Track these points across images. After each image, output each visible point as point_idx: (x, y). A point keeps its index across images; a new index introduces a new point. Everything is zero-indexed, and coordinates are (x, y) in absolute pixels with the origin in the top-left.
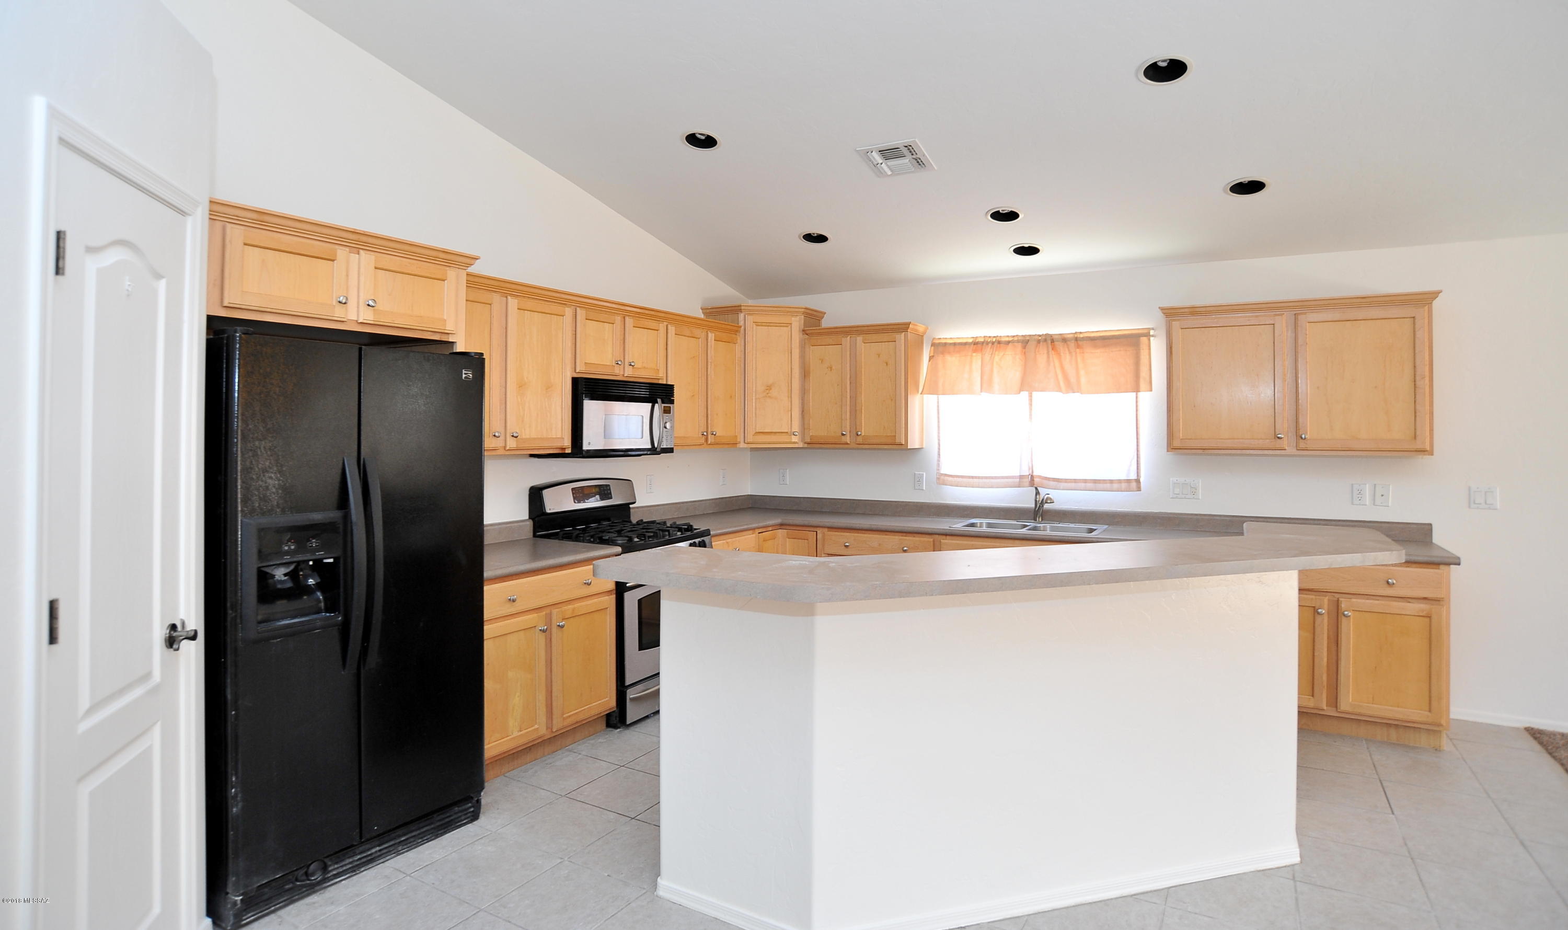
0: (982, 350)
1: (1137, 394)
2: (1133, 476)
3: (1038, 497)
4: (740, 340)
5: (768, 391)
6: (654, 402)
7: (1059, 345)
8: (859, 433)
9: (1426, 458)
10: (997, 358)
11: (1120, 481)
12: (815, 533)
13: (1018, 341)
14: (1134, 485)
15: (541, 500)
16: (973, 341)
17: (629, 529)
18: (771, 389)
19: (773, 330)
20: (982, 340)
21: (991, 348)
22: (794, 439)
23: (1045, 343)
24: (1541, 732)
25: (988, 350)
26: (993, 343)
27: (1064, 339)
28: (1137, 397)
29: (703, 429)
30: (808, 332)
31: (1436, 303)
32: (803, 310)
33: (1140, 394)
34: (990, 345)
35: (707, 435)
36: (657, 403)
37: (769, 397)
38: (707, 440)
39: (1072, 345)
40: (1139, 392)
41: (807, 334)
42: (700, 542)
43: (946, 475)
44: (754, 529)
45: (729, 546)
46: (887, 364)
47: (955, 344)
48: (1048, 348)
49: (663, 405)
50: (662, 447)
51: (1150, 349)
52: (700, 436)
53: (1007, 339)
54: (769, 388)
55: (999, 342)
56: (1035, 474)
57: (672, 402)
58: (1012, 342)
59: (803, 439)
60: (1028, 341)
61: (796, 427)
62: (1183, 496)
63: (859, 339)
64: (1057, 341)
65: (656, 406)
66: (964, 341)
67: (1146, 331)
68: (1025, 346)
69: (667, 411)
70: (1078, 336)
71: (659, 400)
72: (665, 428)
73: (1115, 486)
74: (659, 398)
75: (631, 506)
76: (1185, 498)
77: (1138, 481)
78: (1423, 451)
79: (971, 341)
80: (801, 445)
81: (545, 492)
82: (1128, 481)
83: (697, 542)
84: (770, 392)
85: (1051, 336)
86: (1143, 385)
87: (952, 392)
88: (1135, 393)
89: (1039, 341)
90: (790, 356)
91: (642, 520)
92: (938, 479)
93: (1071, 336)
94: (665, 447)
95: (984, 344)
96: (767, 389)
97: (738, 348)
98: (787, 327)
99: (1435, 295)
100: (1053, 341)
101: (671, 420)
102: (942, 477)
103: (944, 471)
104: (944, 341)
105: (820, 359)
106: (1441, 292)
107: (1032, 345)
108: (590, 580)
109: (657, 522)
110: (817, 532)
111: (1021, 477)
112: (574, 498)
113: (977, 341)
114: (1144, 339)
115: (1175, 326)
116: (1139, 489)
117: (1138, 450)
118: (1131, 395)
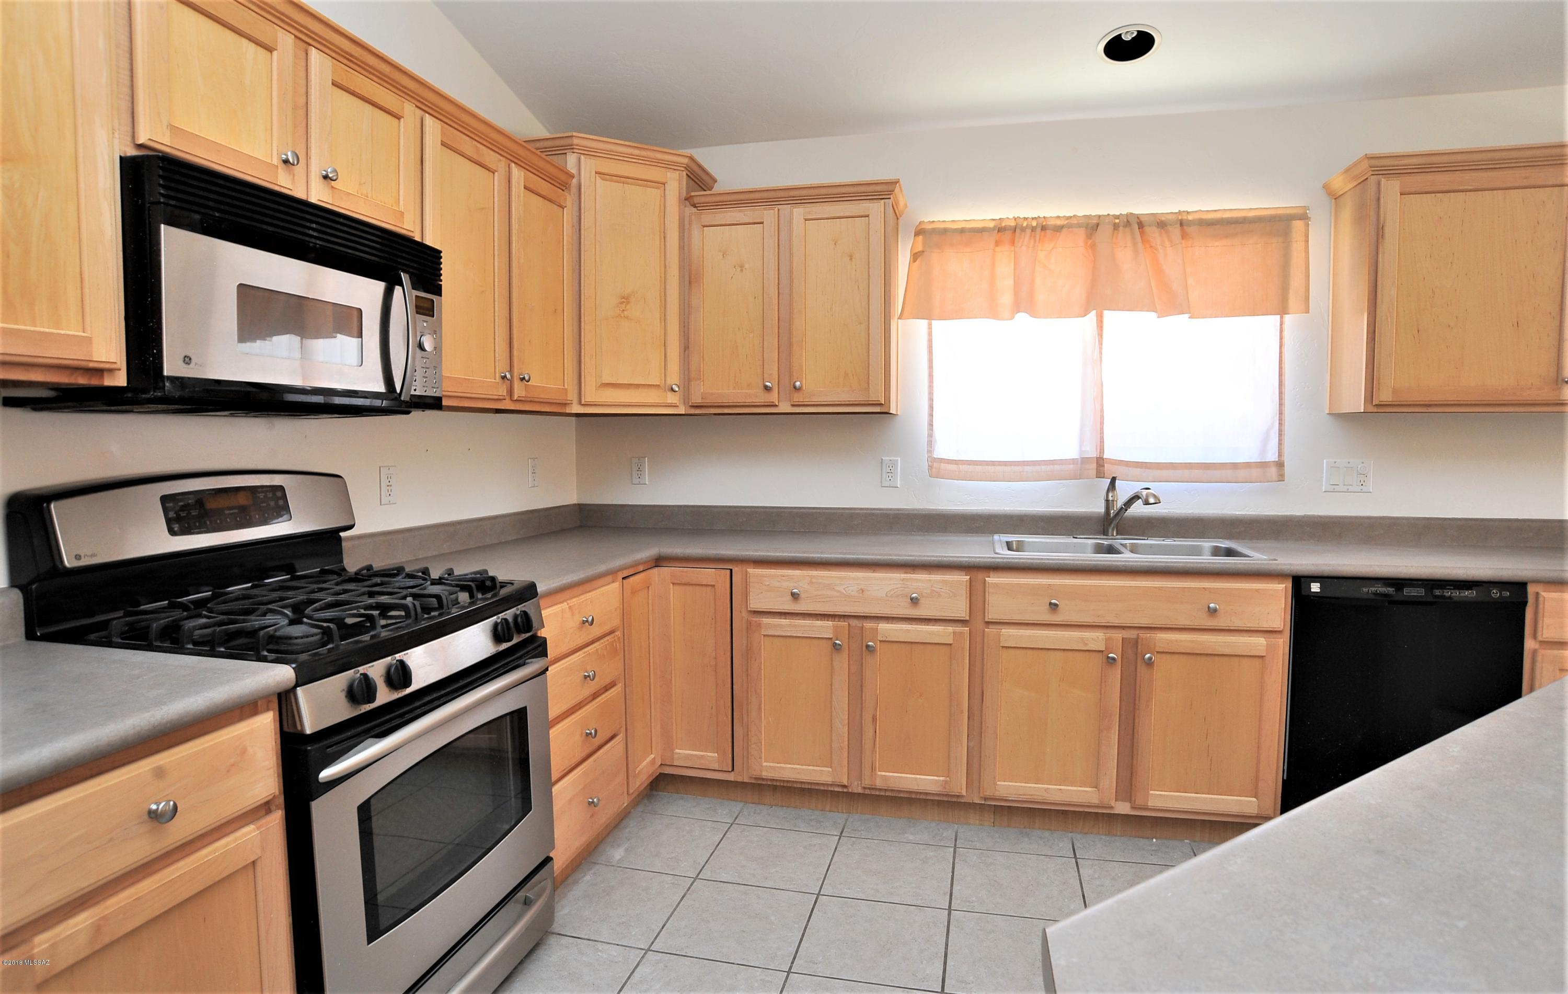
0: (1013, 242)
1: (1282, 318)
2: (1272, 456)
3: (1110, 495)
4: (569, 200)
5: (623, 306)
6: (392, 282)
7: (1153, 232)
8: (798, 384)
10: (1042, 255)
11: (1248, 465)
12: (728, 572)
13: (1079, 226)
14: (1273, 471)
15: (47, 533)
16: (995, 227)
17: (330, 599)
18: (628, 303)
19: (634, 191)
20: (1013, 224)
21: (1031, 236)
22: (672, 398)
23: (1128, 229)
25: (1025, 241)
26: (1033, 229)
27: (1161, 224)
28: (1281, 324)
29: (502, 367)
30: (696, 200)
32: (686, 161)
33: (1287, 318)
34: (1028, 231)
35: (511, 381)
36: (401, 285)
37: (627, 318)
38: (511, 392)
39: (1176, 232)
40: (1288, 314)
41: (694, 206)
42: (516, 617)
43: (942, 460)
44: (612, 573)
45: (573, 614)
46: (851, 259)
47: (962, 231)
48: (1133, 238)
49: (416, 293)
50: (413, 393)
51: (1307, 241)
52: (498, 379)
53: (1059, 222)
54: (625, 300)
55: (1044, 228)
56: (1106, 456)
57: (438, 291)
58: (1069, 226)
59: (686, 399)
60: (1098, 225)
61: (674, 378)
62: (1345, 489)
63: (799, 212)
64: (1150, 226)
65: (398, 290)
66: (980, 225)
67: (1300, 211)
68: (1091, 234)
69: (425, 309)
70: (1185, 218)
71: (405, 277)
72: (421, 347)
73: (1242, 473)
74: (404, 271)
75: (342, 534)
77: (1280, 465)
79: (991, 225)
80: (682, 410)
81: (54, 507)
82: (1263, 465)
83: (510, 620)
84: (628, 307)
85: (1138, 217)
86: (1293, 302)
87: (958, 314)
88: (1279, 317)
89: (1116, 227)
90: (663, 243)
91: (369, 568)
92: (930, 467)
93: (1174, 217)
94: (417, 393)
95: (1018, 231)
96: (622, 303)
97: (568, 216)
98: (657, 188)
100: (1141, 225)
101: (436, 332)
102: (935, 465)
103: (942, 451)
104: (942, 226)
105: (720, 252)
107: (1104, 233)
108: (172, 803)
109: (408, 569)
110: (731, 570)
111: (1084, 461)
112: (169, 522)
113: (1003, 225)
114: (1298, 225)
115: (1391, 188)
116: (1281, 477)
117: (1281, 413)
118: (1273, 321)
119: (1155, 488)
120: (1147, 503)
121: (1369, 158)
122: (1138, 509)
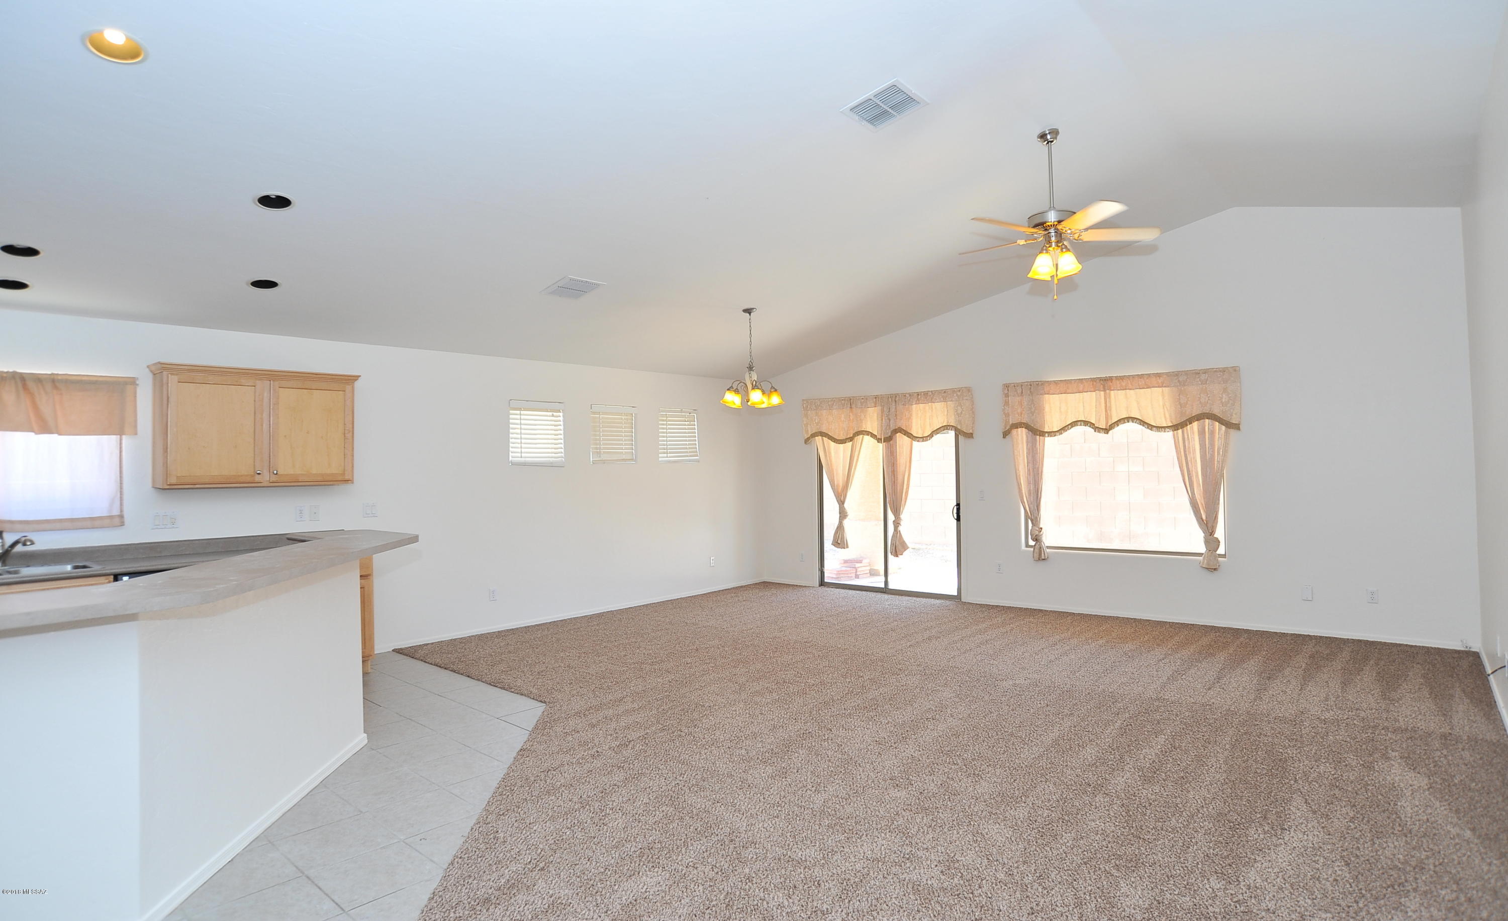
1: (120, 438)
2: (116, 512)
7: (32, 386)
9: (348, 486)
11: (101, 518)
14: (116, 520)
24: (401, 649)
27: (38, 379)
28: (120, 441)
31: (357, 384)
39: (48, 385)
40: (124, 436)
48: (17, 386)
51: (135, 395)
62: (163, 527)
67: (132, 379)
70: (55, 378)
73: (97, 523)
76: (165, 528)
77: (121, 516)
78: (347, 481)
82: (110, 517)
85: (21, 374)
86: (127, 430)
89: (5, 379)
93: (47, 377)
99: (357, 377)
100: (23, 380)
106: (360, 376)
114: (131, 388)
115: (173, 379)
116: (122, 524)
117: (121, 488)
118: (114, 438)
119: (31, 536)
120: (24, 544)
121: (160, 363)
122: (19, 548)
